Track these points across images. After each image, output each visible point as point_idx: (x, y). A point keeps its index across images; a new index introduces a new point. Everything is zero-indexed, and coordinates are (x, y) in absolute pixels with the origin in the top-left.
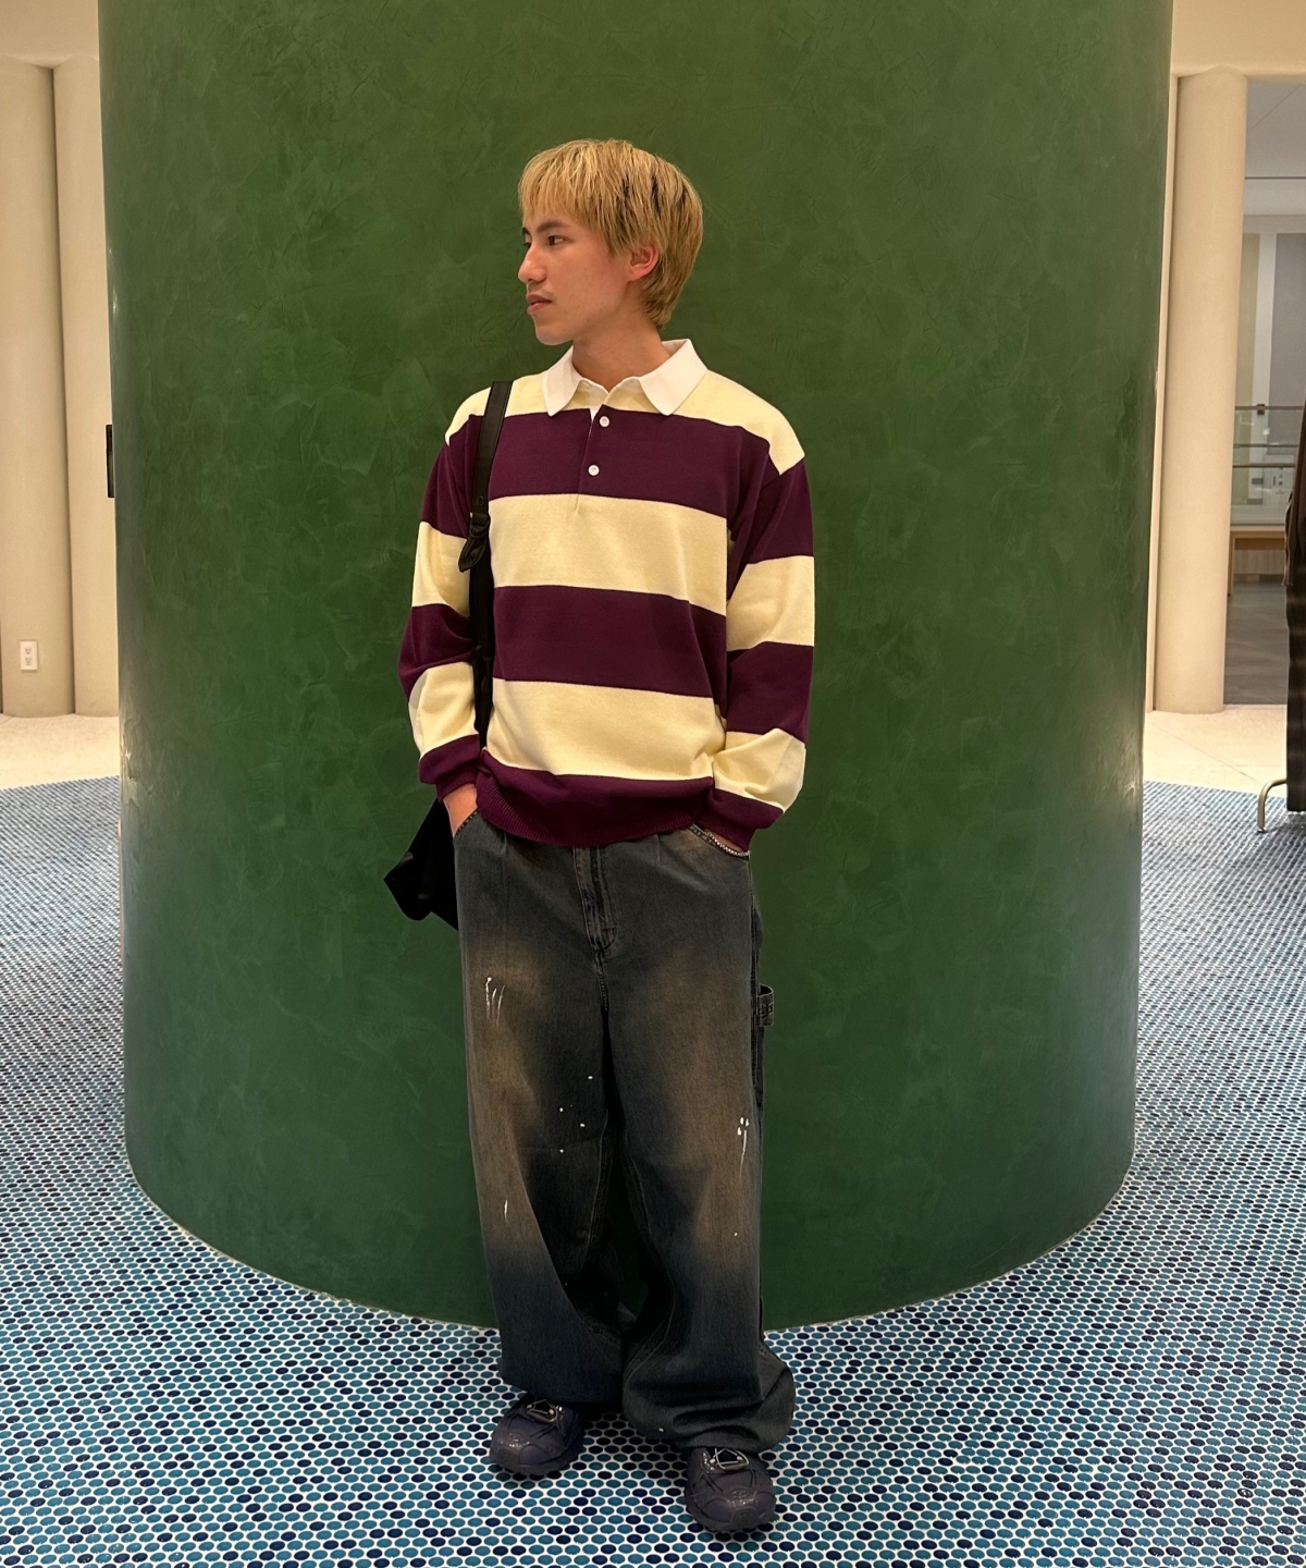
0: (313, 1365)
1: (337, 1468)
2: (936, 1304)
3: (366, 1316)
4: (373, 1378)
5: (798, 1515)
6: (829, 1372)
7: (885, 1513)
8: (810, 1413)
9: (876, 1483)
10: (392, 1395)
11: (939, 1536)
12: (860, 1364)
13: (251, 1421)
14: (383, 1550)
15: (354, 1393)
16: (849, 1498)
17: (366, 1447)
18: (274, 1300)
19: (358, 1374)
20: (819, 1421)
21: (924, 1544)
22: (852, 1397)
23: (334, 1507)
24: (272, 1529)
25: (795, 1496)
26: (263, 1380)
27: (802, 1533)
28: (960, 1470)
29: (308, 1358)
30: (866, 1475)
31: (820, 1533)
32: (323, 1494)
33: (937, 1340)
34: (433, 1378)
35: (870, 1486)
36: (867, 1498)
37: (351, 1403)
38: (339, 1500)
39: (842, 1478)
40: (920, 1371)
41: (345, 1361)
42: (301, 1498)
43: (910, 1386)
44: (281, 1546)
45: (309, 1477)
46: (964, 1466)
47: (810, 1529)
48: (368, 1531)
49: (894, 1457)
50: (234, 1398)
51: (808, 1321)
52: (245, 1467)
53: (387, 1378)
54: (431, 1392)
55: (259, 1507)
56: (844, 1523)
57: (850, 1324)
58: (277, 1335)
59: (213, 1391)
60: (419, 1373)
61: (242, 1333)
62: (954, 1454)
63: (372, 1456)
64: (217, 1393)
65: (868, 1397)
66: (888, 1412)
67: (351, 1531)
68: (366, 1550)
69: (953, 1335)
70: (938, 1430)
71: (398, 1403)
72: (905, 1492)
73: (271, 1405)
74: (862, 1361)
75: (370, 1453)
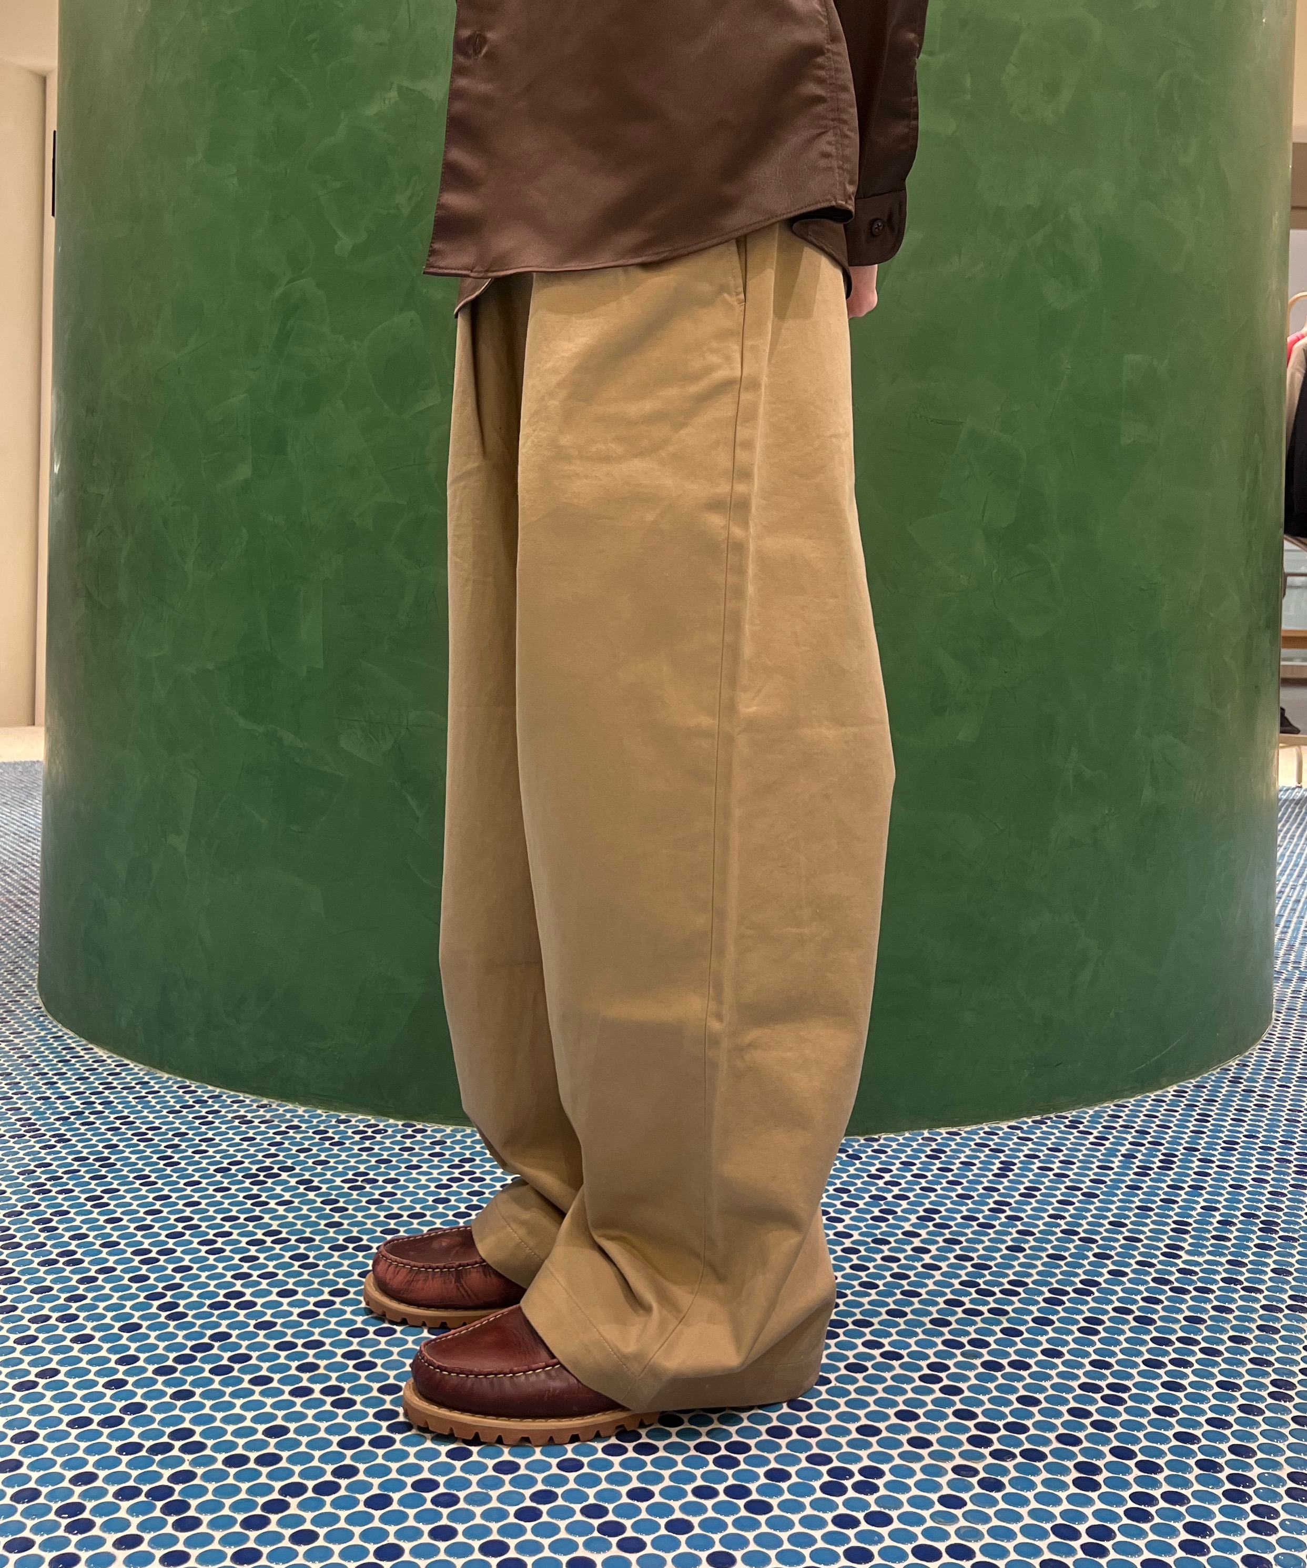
1: (297, 1264)
3: (340, 1121)
4: (350, 1176)
6: (976, 1171)
10: (377, 1192)
13: (173, 1217)
14: (367, 1351)
15: (324, 1190)
18: (216, 1107)
23: (290, 1304)
24: (196, 1329)
26: (196, 1178)
32: (275, 1290)
34: (435, 1175)
37: (319, 1200)
38: (299, 1296)
40: (1097, 1170)
41: (310, 1161)
42: (242, 1294)
44: (209, 1347)
45: (255, 1274)
48: (344, 1330)
50: (152, 1195)
52: (161, 1263)
53: (371, 1176)
54: (433, 1189)
55: (177, 1305)
58: (217, 1139)
59: (123, 1188)
60: (414, 1172)
61: (170, 1135)
62: (1180, 1248)
63: (350, 1250)
64: (126, 1191)
65: (1037, 1194)
67: (317, 1331)
68: (340, 1352)
70: (1147, 1224)
71: (386, 1199)
73: (204, 1202)
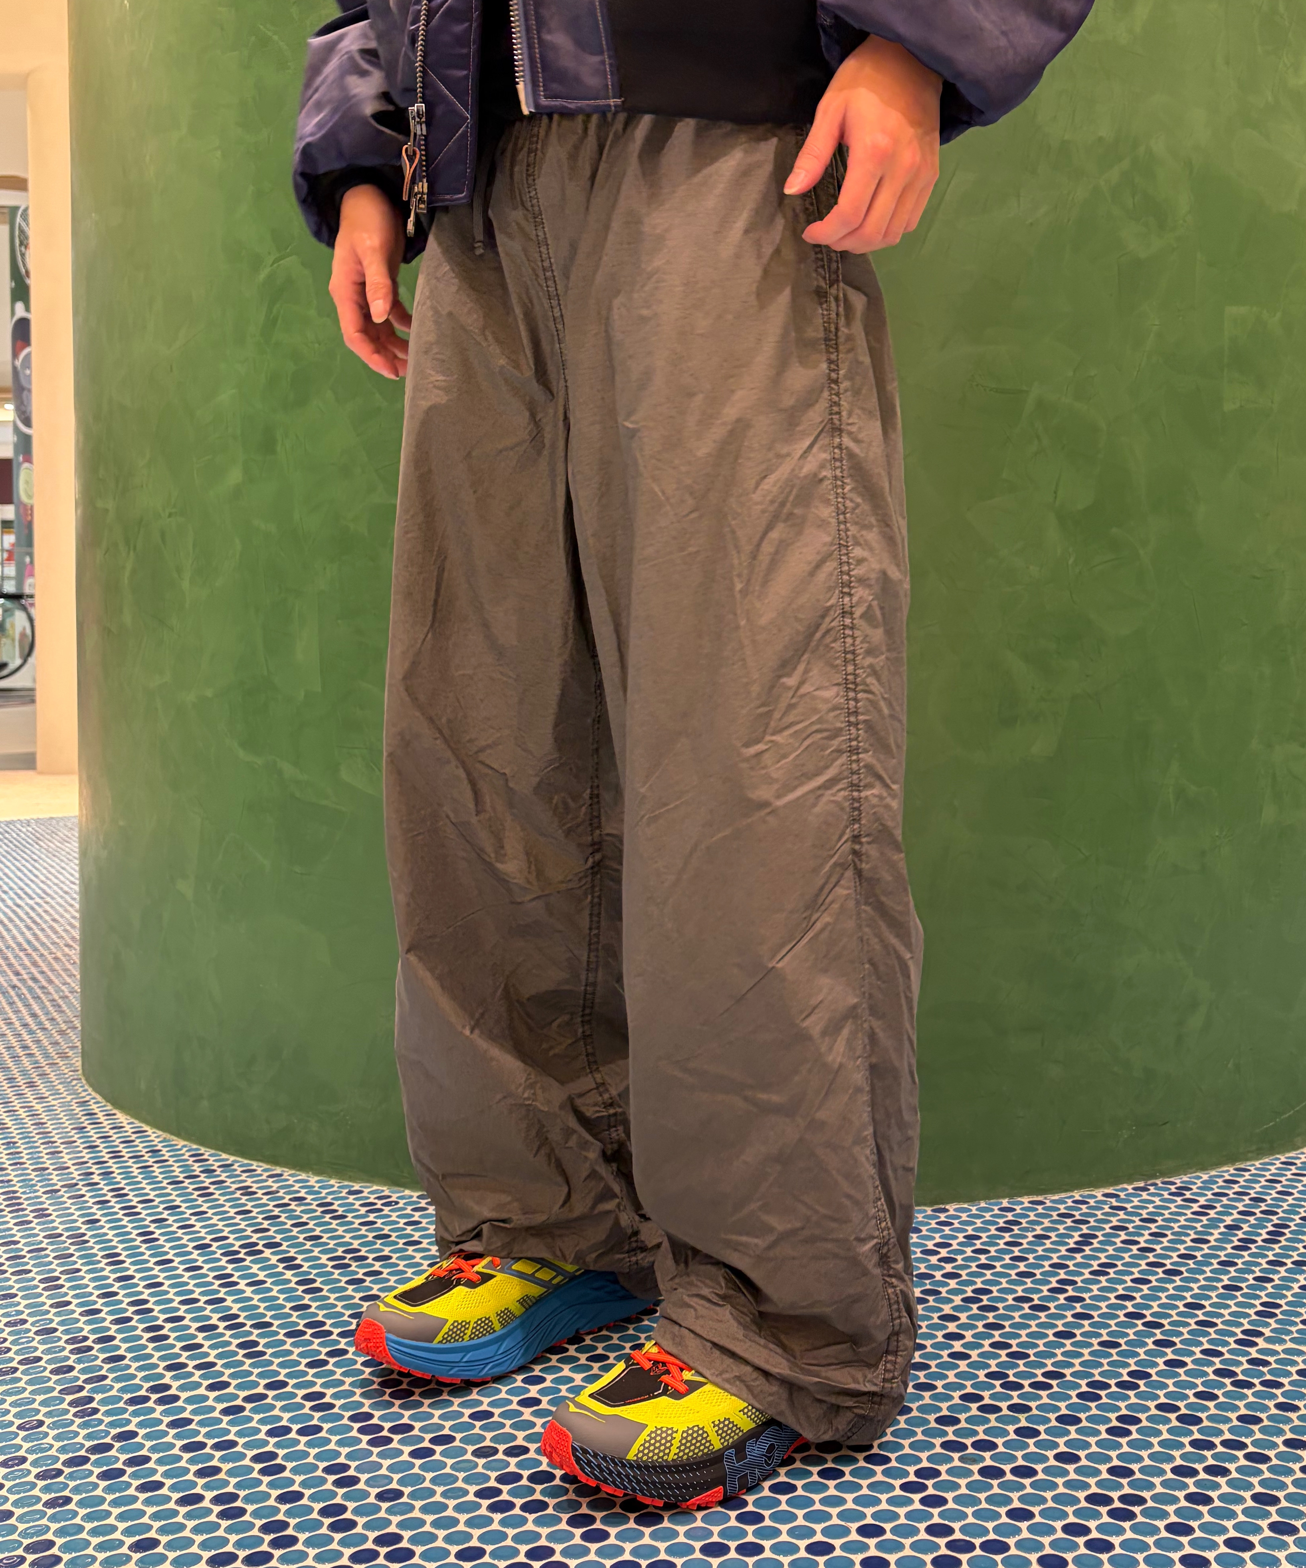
0: (253, 1240)
1: (243, 1352)
2: (1205, 1177)
3: (351, 1192)
4: (339, 1253)
5: (1004, 1405)
6: (1049, 1246)
7: (1152, 1404)
8: (1019, 1289)
9: (1134, 1368)
11: (1251, 1433)
12: (1096, 1237)
13: (128, 1300)
14: (282, 1452)
15: (304, 1269)
16: (1088, 1385)
17: (301, 1327)
18: (223, 1177)
19: (317, 1250)
20: (1035, 1297)
21: (1224, 1443)
22: (1086, 1271)
23: (217, 1399)
24: (102, 1427)
25: (997, 1383)
26: (169, 1257)
27: (1011, 1428)
28: (1274, 1353)
29: (248, 1233)
30: (1115, 1358)
31: (1041, 1428)
32: (207, 1383)
33: (1212, 1213)
35: (1124, 1372)
36: (1118, 1385)
37: (295, 1279)
39: (1077, 1361)
40: (1190, 1244)
42: (168, 1388)
43: (1176, 1259)
44: (108, 1448)
46: (1278, 1348)
47: (1023, 1423)
49: (1159, 1337)
51: (1014, 1193)
55: (92, 1400)
56: (1083, 1416)
57: (1078, 1198)
59: (85, 1268)
62: (1260, 1334)
65: (1111, 1271)
66: (1145, 1287)
67: (235, 1429)
69: (1237, 1208)
70: (1229, 1306)
72: (1184, 1377)
74: (1099, 1234)
75: (305, 1333)
